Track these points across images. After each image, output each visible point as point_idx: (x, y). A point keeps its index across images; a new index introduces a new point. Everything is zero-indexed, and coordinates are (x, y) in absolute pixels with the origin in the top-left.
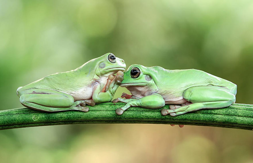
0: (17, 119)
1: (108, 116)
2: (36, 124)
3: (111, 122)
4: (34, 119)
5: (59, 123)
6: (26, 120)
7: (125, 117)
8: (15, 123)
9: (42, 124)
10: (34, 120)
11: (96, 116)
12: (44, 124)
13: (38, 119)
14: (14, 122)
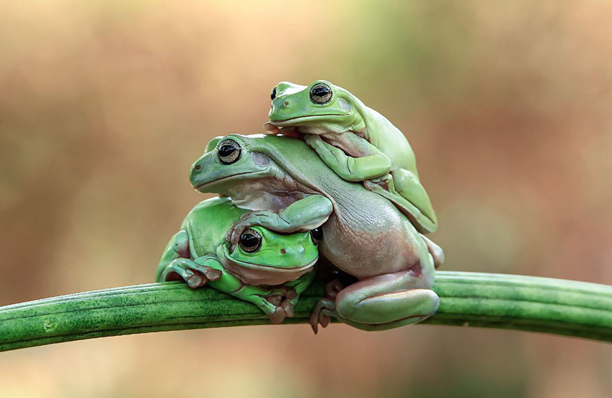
0: (13, 329)
1: (197, 311)
2: (45, 340)
3: (194, 326)
4: (48, 328)
5: (92, 334)
6: (30, 331)
7: (230, 313)
8: (7, 339)
9: (58, 339)
10: (47, 331)
11: (172, 315)
12: (61, 338)
13: (56, 327)
14: (6, 337)
